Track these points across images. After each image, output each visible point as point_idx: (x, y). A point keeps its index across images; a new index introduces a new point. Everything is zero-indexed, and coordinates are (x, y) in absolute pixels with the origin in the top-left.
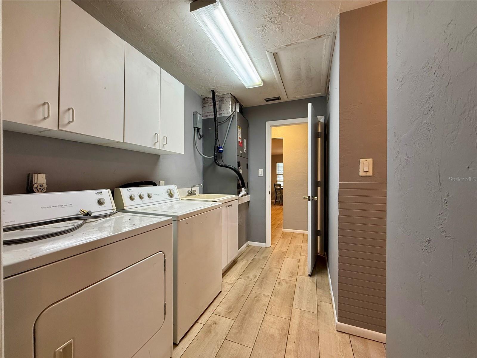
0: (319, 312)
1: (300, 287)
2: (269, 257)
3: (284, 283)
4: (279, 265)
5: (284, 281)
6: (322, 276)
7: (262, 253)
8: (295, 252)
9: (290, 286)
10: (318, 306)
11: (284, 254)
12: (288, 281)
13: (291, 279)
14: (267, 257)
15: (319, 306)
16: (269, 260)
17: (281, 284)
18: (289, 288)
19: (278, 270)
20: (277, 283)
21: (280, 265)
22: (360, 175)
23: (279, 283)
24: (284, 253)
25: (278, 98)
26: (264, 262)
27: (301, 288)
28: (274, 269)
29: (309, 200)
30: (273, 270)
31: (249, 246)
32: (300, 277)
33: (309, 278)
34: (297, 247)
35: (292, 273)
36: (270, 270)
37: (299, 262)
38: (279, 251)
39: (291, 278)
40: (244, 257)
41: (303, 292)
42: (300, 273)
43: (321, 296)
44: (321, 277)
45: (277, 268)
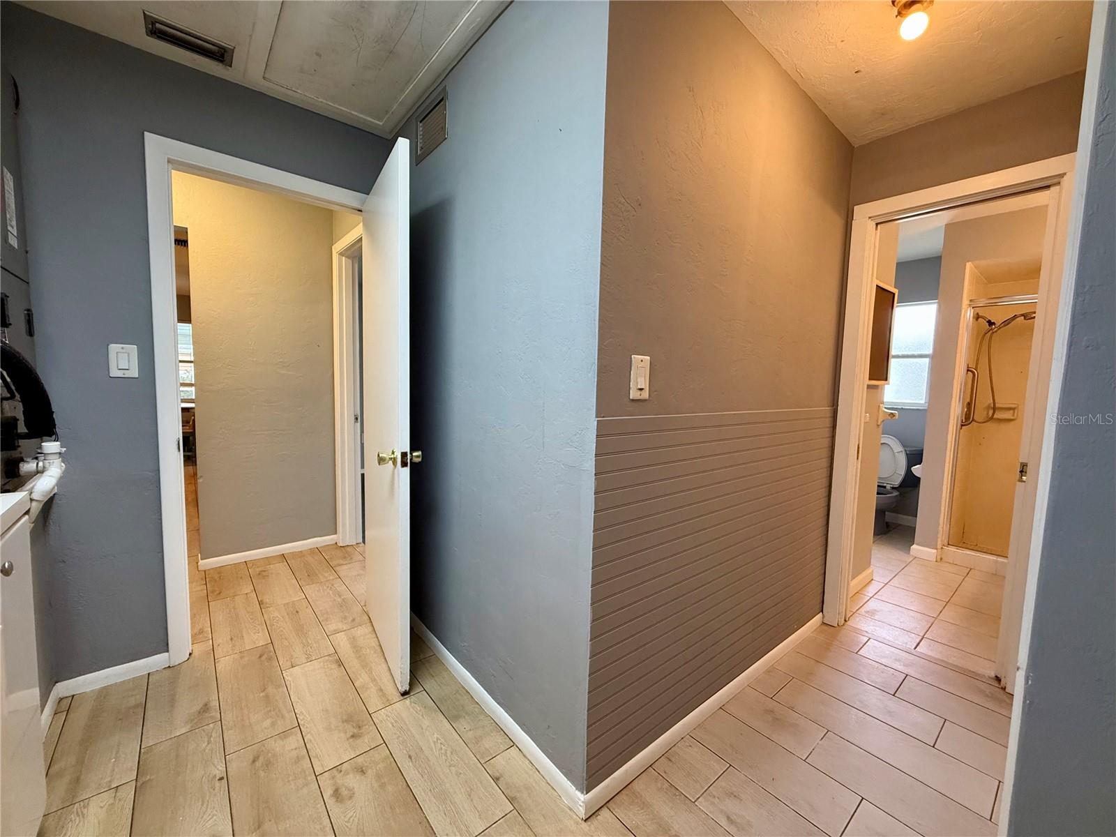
0: (512, 798)
1: (410, 757)
2: (215, 703)
3: (351, 781)
4: (283, 717)
5: (347, 773)
6: (431, 670)
7: (172, 702)
8: (300, 630)
9: (379, 776)
10: (496, 780)
11: (270, 659)
12: (360, 760)
13: (365, 743)
14: (206, 708)
15: (498, 779)
16: (228, 718)
17: (344, 792)
18: (383, 786)
19: (294, 741)
20: (330, 802)
21: (285, 712)
22: (631, 398)
23: (337, 794)
24: (266, 656)
25: (221, 55)
26: (209, 742)
27: (413, 754)
28: (276, 746)
29: (404, 464)
30: (274, 755)
31: (66, 703)
32: (383, 717)
33: (408, 701)
34: (294, 612)
35: (348, 719)
36: (262, 761)
37: (340, 663)
38: (242, 657)
39: (359, 741)
40: (77, 780)
41: (430, 767)
42: (374, 703)
43: (478, 740)
44: (433, 676)
45: (284, 735)
